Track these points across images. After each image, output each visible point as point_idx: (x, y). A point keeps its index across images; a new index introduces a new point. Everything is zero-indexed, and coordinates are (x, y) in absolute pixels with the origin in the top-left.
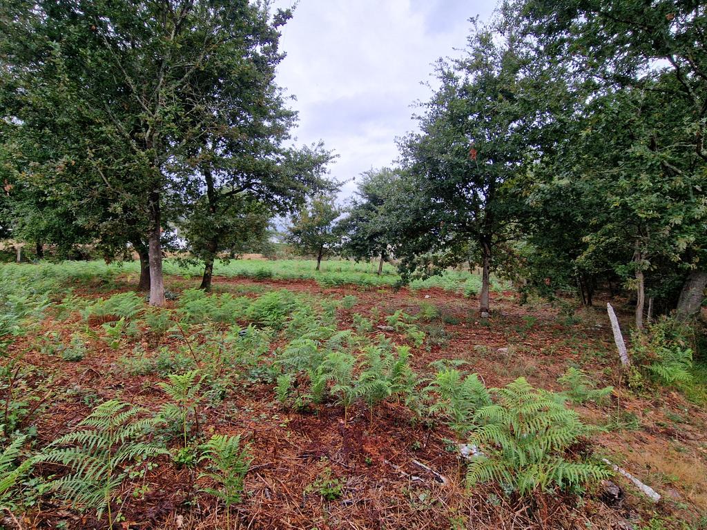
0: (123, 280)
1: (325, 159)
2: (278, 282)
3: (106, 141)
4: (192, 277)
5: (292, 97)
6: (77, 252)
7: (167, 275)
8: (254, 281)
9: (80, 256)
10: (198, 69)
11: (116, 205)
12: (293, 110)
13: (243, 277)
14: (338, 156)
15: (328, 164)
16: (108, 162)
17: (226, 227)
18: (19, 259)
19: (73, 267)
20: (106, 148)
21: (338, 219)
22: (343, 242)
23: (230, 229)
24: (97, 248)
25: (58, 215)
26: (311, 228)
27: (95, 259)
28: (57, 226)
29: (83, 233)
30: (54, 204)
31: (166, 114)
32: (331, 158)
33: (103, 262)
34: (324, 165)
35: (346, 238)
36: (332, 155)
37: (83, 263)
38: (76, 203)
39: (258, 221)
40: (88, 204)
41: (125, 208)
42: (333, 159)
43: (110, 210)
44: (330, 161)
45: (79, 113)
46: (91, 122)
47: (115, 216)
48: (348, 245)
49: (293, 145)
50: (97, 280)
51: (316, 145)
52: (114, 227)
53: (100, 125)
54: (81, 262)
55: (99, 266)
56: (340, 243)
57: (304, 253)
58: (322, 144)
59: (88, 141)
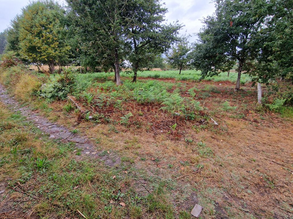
0: (110, 79)
1: (179, 28)
2: (162, 79)
3: (101, 35)
4: (132, 77)
5: (164, 3)
6: (97, 69)
7: (124, 77)
8: (154, 79)
9: (98, 71)
10: (126, 4)
11: (105, 55)
12: (166, 8)
13: (149, 77)
14: (184, 26)
15: (180, 30)
16: (103, 41)
17: (140, 59)
18: (81, 72)
19: (97, 74)
20: (102, 37)
21: (189, 52)
22: (191, 62)
23: (141, 60)
24: (102, 68)
25: (91, 58)
26: (177, 57)
27: (102, 72)
28: (91, 61)
29: (98, 64)
30: (90, 55)
31: (117, 23)
32: (182, 27)
33: (105, 72)
34: (178, 31)
35: (192, 61)
36: (182, 26)
37: (99, 73)
38: (95, 54)
39: (150, 56)
40: (99, 54)
41: (108, 55)
42: (182, 28)
43: (104, 56)
44: (181, 28)
45: (94, 27)
46: (97, 29)
47: (106, 58)
48: (193, 64)
49: (166, 23)
50: (103, 79)
51: (175, 22)
52: (106, 61)
53: (99, 30)
54: (98, 73)
55: (104, 74)
56: (190, 62)
57: (174, 67)
58: (178, 21)
59: (97, 35)
